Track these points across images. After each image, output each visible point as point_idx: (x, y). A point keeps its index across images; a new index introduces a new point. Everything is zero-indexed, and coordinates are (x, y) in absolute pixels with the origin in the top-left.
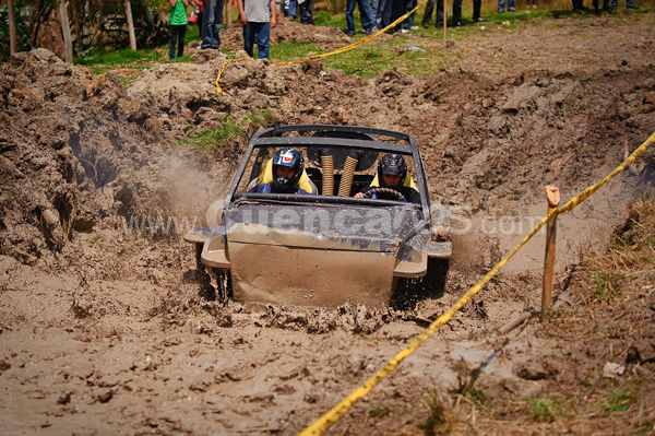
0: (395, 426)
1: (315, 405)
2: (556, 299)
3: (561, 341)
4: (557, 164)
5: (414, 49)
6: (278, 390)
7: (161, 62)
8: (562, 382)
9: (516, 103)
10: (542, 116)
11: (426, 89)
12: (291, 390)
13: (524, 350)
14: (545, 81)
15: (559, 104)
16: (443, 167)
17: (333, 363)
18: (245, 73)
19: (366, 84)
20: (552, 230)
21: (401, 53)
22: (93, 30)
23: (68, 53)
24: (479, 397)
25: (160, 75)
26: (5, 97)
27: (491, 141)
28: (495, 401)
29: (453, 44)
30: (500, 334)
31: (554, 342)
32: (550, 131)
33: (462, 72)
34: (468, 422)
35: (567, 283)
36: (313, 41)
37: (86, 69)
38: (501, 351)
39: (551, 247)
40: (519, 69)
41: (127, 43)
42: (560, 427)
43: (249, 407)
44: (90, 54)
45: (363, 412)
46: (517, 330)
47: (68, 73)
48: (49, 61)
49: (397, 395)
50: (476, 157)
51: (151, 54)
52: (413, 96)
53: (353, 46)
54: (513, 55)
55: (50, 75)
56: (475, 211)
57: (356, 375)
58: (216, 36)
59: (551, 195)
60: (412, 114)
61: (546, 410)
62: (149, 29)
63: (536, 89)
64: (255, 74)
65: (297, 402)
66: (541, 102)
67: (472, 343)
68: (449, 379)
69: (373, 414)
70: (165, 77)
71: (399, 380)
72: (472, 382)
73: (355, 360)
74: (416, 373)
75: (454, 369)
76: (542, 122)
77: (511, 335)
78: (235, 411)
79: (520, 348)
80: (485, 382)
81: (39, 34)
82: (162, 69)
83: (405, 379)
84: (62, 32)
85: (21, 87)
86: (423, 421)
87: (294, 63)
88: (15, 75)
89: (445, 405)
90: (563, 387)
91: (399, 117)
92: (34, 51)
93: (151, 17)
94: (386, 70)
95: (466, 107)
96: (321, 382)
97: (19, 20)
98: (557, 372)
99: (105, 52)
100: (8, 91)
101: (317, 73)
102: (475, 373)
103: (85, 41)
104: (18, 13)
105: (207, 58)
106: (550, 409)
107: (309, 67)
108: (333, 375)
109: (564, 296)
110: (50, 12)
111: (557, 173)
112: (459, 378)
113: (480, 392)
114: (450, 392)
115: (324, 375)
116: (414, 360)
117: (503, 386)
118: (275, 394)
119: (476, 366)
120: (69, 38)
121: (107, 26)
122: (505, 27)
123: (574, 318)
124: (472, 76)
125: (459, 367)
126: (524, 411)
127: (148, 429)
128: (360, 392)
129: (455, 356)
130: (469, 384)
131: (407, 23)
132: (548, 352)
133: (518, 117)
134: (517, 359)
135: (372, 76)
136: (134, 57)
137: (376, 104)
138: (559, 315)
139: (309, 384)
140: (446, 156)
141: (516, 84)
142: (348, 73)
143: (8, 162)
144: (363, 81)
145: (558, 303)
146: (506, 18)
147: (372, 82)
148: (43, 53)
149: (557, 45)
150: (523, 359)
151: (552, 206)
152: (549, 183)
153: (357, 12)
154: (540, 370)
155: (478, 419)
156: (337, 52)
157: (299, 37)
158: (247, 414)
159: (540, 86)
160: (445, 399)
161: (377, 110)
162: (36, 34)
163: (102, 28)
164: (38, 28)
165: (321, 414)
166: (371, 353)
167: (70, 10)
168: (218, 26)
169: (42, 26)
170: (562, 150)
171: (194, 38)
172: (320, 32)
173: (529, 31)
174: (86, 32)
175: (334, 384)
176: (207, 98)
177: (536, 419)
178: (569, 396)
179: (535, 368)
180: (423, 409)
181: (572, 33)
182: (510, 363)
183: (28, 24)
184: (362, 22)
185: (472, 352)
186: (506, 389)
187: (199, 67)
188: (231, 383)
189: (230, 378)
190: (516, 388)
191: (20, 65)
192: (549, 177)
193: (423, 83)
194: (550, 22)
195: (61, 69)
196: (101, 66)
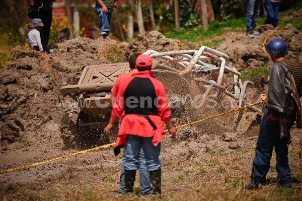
37: (178, 40)
47: (168, 43)
48: (158, 37)
55: (157, 45)
88: (137, 45)
176: (254, 54)
191: (141, 40)
195: (164, 42)
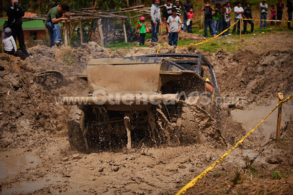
0: (222, 181)
1: (193, 173)
2: (281, 134)
3: (283, 150)
4: (282, 85)
5: (229, 42)
6: (180, 167)
7: (137, 47)
8: (284, 165)
9: (267, 62)
10: (276, 67)
11: (233, 57)
12: (185, 167)
13: (270, 153)
14: (277, 54)
15: (282, 63)
16: (240, 86)
17: (200, 157)
18: (167, 51)
19: (212, 55)
20: (280, 109)
21: (225, 44)
22: (111, 35)
23: (102, 43)
24: (253, 170)
25: (136, 52)
26: (79, 60)
27: (257, 76)
28: (259, 171)
29: (243, 40)
30: (261, 147)
31: (281, 150)
32: (280, 72)
33: (247, 51)
34: (249, 179)
35: (286, 128)
36: (192, 39)
37: (109, 49)
38: (261, 153)
39: (280, 115)
40: (268, 49)
41: (123, 40)
42: (283, 181)
43: (169, 173)
44: (110, 44)
45: (211, 176)
46: (267, 146)
47: (102, 51)
48: (96, 46)
49: (223, 169)
50: (252, 82)
51: (133, 44)
52: (229, 60)
53: (207, 41)
54: (265, 44)
55: (96, 51)
56: (252, 102)
57: (208, 162)
58: (157, 37)
59: (280, 96)
60: (229, 66)
61: (278, 175)
62: (132, 35)
63: (274, 57)
64: (171, 51)
65: (186, 172)
66: (276, 62)
67: (251, 150)
68: (242, 163)
69: (214, 176)
70: (138, 52)
71: (224, 164)
72: (251, 165)
73: (208, 156)
74: (230, 161)
75: (244, 160)
76: (276, 69)
77: (265, 148)
78: (164, 175)
79: (268, 152)
80: (256, 165)
81: (92, 36)
82: (137, 50)
83: (226, 163)
84: (100, 36)
85: (85, 56)
86: (233, 179)
87: (185, 47)
88: (83, 51)
89: (241, 173)
90: (284, 166)
91: (224, 67)
92: (90, 43)
93: (133, 30)
94: (219, 50)
95: (248, 64)
96: (195, 164)
97: (84, 31)
98: (282, 161)
99: (116, 43)
100: (81, 57)
101: (194, 51)
102: (252, 161)
103: (108, 39)
104: (84, 29)
105: (153, 46)
106: (279, 174)
107: (191, 49)
108: (200, 162)
109: (284, 133)
110: (95, 28)
111: (282, 88)
112: (246, 163)
113: (254, 168)
114: (242, 168)
115: (196, 162)
116: (229, 156)
117: (262, 166)
118: (179, 169)
119: (253, 159)
120: (102, 38)
121: (116, 34)
122: (263, 34)
123: (288, 141)
124: (251, 52)
125: (246, 159)
126: (270, 175)
127: (132, 181)
128: (210, 168)
129: (245, 155)
130: (250, 166)
131: (227, 33)
132: (279, 154)
133: (267, 68)
134: (267, 156)
135: (214, 52)
136: (126, 45)
137: (215, 62)
138: (283, 140)
139: (191, 165)
140: (241, 82)
141: (267, 55)
142: (205, 51)
143: (80, 83)
144: (211, 54)
145: (282, 136)
146: (263, 31)
147: (214, 54)
148: (93, 43)
149: (282, 41)
150: (270, 156)
151: (280, 100)
152: (279, 92)
153: (208, 29)
154: (276, 160)
155: (253, 178)
156: (201, 43)
157: (187, 38)
158: (168, 176)
159: (276, 56)
160: (241, 171)
161: (216, 65)
162: (90, 36)
163: (115, 34)
164: (91, 34)
165: (195, 176)
166: (214, 154)
167: (103, 27)
168: (157, 34)
169: (93, 34)
170: (284, 80)
171: (148, 38)
172: (195, 36)
173: (271, 36)
174: (108, 35)
175: (200, 165)
177: (274, 178)
178: (286, 170)
179: (274, 160)
180: (233, 174)
181: (287, 37)
182: (265, 157)
183: (87, 32)
184: (210, 32)
185: (251, 154)
186: (263, 167)
187: (151, 49)
188: (162, 164)
189: (162, 163)
190: (267, 167)
191: (84, 48)
192: (279, 89)
193: (233, 55)
194: (279, 32)
195: (100, 49)
196: (114, 48)
